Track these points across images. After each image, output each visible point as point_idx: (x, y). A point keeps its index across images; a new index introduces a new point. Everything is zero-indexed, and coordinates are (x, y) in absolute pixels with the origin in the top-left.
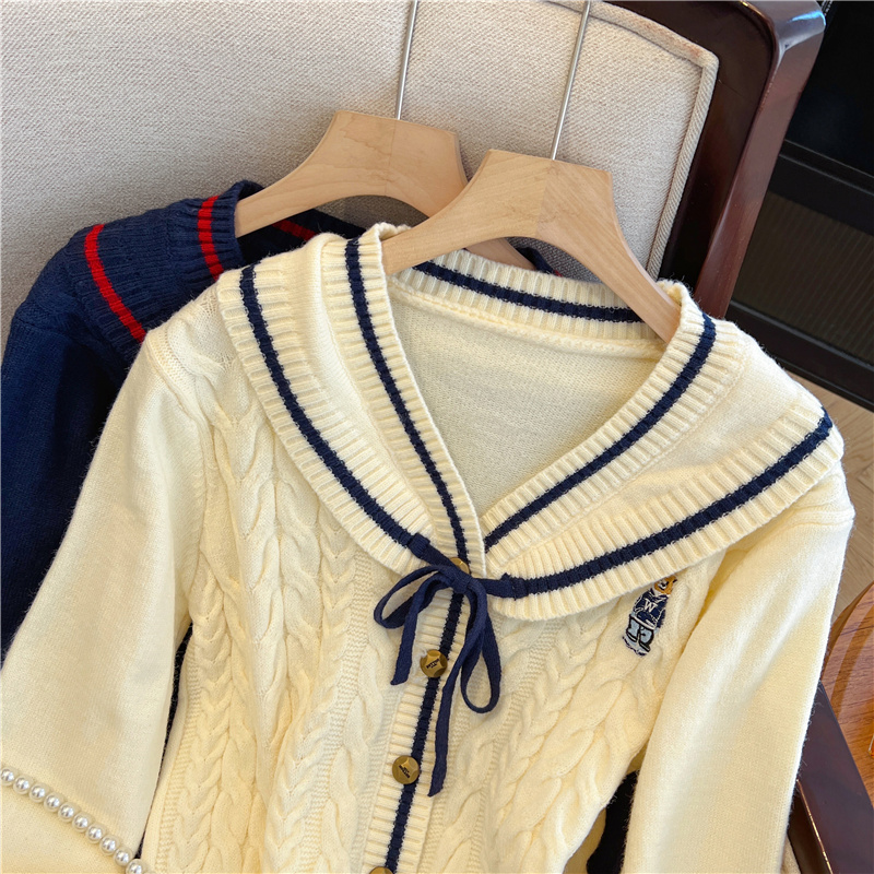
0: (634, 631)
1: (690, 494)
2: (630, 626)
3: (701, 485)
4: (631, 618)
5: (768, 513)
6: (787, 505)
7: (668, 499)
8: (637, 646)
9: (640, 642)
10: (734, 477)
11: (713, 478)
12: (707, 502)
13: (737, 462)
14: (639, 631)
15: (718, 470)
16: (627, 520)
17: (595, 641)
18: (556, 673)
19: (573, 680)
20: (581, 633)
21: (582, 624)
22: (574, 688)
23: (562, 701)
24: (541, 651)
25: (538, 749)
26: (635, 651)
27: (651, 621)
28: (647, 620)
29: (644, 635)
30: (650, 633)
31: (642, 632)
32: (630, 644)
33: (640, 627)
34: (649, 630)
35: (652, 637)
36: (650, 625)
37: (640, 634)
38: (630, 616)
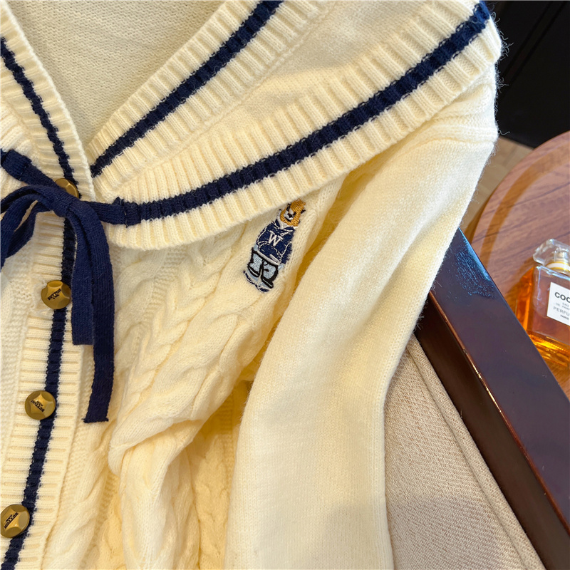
0: (256, 266)
1: (318, 101)
2: (252, 261)
3: (331, 91)
4: (254, 252)
5: (405, 126)
6: (428, 117)
7: (293, 109)
8: (259, 281)
9: (263, 277)
10: (369, 80)
11: (346, 82)
12: (337, 112)
13: (374, 61)
14: (262, 267)
15: (351, 72)
16: (250, 134)
17: (217, 274)
18: (174, 304)
19: (189, 312)
20: (204, 265)
21: (204, 256)
22: (189, 321)
23: (175, 334)
24: (164, 282)
25: (148, 384)
26: (256, 286)
27: (276, 256)
28: (271, 255)
29: (267, 270)
30: (274, 269)
31: (265, 267)
32: (252, 279)
33: (263, 263)
34: (273, 265)
35: (276, 273)
36: (274, 260)
37: (263, 270)
38: (252, 249)
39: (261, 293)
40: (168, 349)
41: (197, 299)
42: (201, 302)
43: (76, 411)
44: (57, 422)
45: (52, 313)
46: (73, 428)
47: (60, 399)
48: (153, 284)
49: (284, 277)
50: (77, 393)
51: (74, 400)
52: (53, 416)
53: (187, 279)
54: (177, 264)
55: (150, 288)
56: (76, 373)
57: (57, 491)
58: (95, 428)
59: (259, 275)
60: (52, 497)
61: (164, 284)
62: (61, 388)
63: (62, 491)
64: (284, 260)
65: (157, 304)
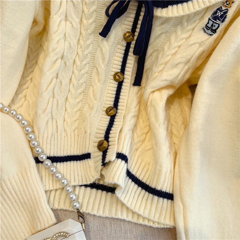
0: (209, 25)
2: (208, 23)
4: (209, 19)
8: (209, 32)
9: (212, 29)
14: (212, 25)
17: (192, 30)
18: (174, 41)
19: (180, 43)
20: (187, 26)
21: (188, 23)
22: (179, 47)
23: (173, 51)
24: (170, 34)
25: (162, 69)
26: (208, 34)
27: (219, 20)
28: (217, 20)
29: (215, 26)
30: (218, 25)
31: (214, 25)
32: (206, 31)
33: (213, 23)
34: (217, 24)
35: (218, 27)
36: (218, 22)
37: (213, 26)
38: (209, 18)
39: (209, 36)
40: (170, 56)
41: (183, 39)
42: (184, 40)
43: (130, 81)
44: (124, 84)
45: (126, 44)
46: (129, 86)
47: (125, 76)
48: (165, 35)
49: (222, 28)
50: (131, 75)
51: (130, 77)
52: (123, 81)
53: (179, 32)
54: (176, 26)
55: (163, 36)
56: (131, 68)
57: (125, 104)
58: (136, 88)
59: (210, 28)
60: (123, 106)
61: (169, 35)
62: (126, 72)
63: (127, 105)
64: (223, 22)
65: (166, 42)
